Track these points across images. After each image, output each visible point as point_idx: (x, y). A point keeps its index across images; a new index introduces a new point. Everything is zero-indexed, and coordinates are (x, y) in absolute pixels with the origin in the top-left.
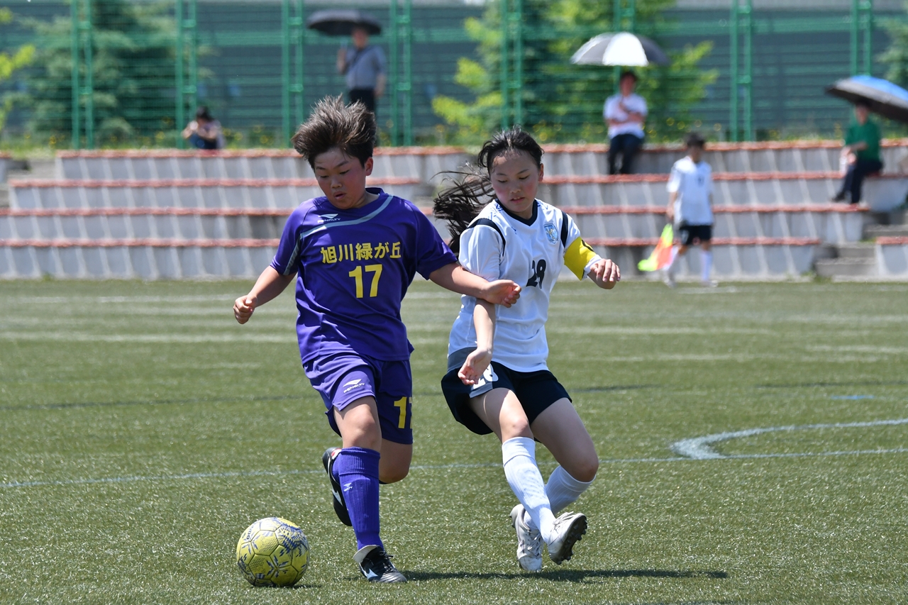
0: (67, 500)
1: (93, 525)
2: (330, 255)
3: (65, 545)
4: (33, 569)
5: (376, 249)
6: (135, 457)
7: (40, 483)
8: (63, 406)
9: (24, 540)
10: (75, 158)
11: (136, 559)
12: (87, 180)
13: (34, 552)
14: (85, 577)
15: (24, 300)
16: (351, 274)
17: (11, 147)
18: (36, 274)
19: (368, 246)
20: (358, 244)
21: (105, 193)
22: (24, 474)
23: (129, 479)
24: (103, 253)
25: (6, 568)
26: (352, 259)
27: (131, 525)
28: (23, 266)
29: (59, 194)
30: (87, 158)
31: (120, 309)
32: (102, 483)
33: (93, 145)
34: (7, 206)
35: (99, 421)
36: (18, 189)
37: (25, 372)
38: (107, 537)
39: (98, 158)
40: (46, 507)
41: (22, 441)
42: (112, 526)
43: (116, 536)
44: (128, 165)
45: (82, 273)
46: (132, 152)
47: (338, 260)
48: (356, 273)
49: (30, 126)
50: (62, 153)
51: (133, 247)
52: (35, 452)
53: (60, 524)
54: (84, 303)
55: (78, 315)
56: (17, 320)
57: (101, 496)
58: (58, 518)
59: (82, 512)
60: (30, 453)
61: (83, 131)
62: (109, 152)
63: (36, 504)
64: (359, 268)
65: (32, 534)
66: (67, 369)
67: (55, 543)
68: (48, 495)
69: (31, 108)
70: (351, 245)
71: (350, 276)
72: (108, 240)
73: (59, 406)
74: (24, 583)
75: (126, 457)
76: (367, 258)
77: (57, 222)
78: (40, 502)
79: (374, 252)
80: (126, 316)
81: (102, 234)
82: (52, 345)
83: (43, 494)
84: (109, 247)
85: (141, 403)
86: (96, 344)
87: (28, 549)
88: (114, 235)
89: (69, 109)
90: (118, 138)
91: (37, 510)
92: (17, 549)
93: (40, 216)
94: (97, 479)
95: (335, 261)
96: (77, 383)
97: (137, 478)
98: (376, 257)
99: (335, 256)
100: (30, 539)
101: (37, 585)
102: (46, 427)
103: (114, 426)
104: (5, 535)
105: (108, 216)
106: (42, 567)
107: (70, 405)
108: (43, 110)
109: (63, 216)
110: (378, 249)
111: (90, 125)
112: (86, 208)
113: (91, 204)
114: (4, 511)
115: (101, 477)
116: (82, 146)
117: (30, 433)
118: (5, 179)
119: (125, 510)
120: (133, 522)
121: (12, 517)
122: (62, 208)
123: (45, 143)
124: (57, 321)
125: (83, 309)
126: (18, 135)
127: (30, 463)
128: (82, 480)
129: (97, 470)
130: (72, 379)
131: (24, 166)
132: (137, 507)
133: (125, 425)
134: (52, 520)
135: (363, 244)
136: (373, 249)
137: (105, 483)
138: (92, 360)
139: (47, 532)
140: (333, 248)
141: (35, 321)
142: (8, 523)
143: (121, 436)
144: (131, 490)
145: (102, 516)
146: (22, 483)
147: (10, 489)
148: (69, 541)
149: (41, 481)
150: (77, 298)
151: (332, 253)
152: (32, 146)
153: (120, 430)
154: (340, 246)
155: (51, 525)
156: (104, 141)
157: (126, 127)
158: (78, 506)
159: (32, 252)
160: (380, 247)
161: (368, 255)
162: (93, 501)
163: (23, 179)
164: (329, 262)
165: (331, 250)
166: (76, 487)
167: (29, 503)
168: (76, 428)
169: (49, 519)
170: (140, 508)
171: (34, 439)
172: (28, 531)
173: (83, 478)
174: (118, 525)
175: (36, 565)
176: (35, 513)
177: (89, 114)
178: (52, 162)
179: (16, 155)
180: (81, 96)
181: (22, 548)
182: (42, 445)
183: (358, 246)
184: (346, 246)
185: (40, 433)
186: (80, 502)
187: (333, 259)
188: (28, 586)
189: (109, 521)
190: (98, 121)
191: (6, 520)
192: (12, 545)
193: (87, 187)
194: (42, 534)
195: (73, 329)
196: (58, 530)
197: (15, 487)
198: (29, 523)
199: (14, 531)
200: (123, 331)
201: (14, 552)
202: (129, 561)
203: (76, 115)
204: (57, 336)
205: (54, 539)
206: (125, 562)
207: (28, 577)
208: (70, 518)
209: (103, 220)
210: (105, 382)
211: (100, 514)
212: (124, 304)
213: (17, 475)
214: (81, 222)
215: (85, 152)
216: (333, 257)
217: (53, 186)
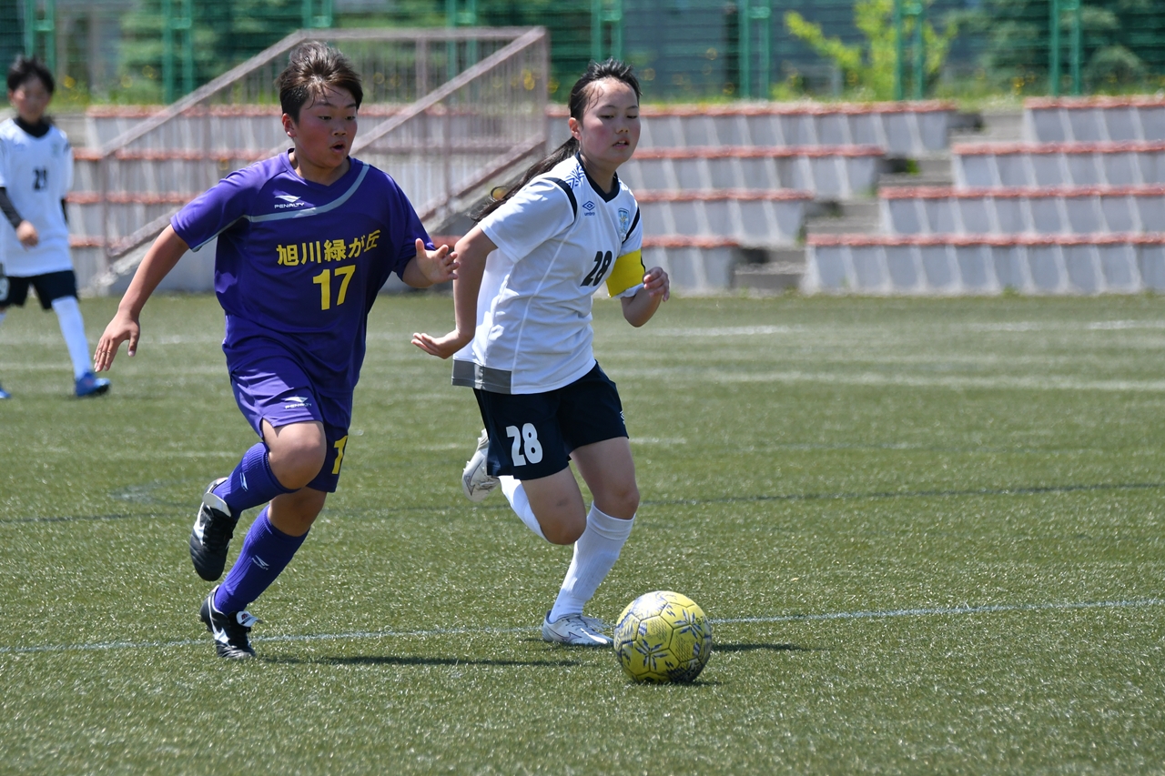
0: (1044, 635)
1: (1085, 672)
2: (289, 255)
3: (1043, 703)
4: (995, 740)
5: (350, 246)
6: (1148, 569)
7: (1002, 608)
8: (1037, 490)
9: (981, 695)
10: (1053, 109)
11: (1153, 726)
12: (1070, 143)
13: (996, 713)
14: (1076, 753)
15: (975, 326)
16: (316, 280)
17: (955, 94)
18: (993, 287)
19: (340, 244)
20: (328, 241)
21: (1099, 163)
22: (979, 594)
23: (1139, 603)
24: (1095, 254)
25: (954, 737)
26: (319, 261)
27: (1143, 673)
28: (973, 275)
29: (1028, 165)
30: (1072, 110)
31: (1122, 341)
32: (1097, 608)
33: (1082, 89)
34: (949, 183)
35: (1091, 513)
36: (965, 157)
37: (977, 437)
38: (1107, 692)
39: (1089, 108)
40: (1013, 644)
41: (975, 544)
42: (1115, 674)
43: (1121, 691)
44: (1135, 117)
45: (1063, 287)
46: (1141, 98)
47: (300, 263)
48: (323, 279)
49: (986, 60)
50: (1035, 101)
51: (1141, 246)
52: (993, 560)
53: (1034, 671)
54: (1067, 331)
55: (1056, 350)
56: (966, 359)
57: (1095, 627)
58: (1031, 662)
59: (1068, 652)
60: (987, 561)
61: (1065, 67)
62: (1104, 99)
63: (998, 640)
64: (326, 273)
65: (992, 686)
66: (1042, 433)
67: (1027, 699)
68: (1015, 626)
69: (986, 33)
70: (318, 243)
71: (315, 282)
72: (1103, 234)
73: (1031, 489)
74: (983, 762)
75: (1134, 568)
76: (338, 259)
77: (1026, 208)
78: (1004, 638)
79: (348, 251)
80: (1131, 351)
81: (1094, 226)
82: (1015, 395)
83: (1007, 626)
84: (1105, 246)
85: (1156, 486)
86: (1086, 394)
87: (986, 708)
88: (1113, 227)
89: (1045, 34)
90: (1120, 78)
91: (999, 648)
92: (971, 707)
93: (998, 198)
94: (1089, 602)
95: (297, 263)
96: (1057, 454)
97: (1152, 602)
98: (350, 256)
99: (296, 257)
100: (990, 694)
101: (1003, 763)
102: (1009, 522)
103: (1114, 520)
104: (952, 687)
105: (1104, 197)
106: (1008, 738)
107: (1046, 489)
108: (1003, 35)
109: (1036, 198)
110: (353, 246)
111: (1075, 59)
112: (1068, 186)
113: (1076, 181)
114: (948, 650)
115: (1096, 600)
116: (1062, 91)
117: (987, 531)
118: (947, 143)
119: (1135, 650)
120: (1147, 669)
121: (962, 659)
122: (1033, 187)
123: (1006, 86)
124: (1025, 360)
125: (1064, 341)
126: (964, 75)
127: (988, 577)
128: (1068, 604)
129: (1090, 588)
130: (1048, 448)
131: (975, 123)
132: (1154, 646)
133: (1132, 520)
134: (1023, 665)
135: (334, 242)
136: (347, 247)
137: (1102, 608)
138: (1079, 419)
139: (1014, 682)
140: (295, 247)
141: (991, 359)
142: (955, 668)
143: (1127, 537)
144: (1143, 620)
145: (1099, 660)
146: (975, 607)
147: (958, 617)
148: (1049, 696)
149: (1004, 604)
150: (1055, 325)
151: (292, 252)
152: (988, 92)
153: (1125, 527)
154: (304, 245)
155: (1020, 672)
156: (1096, 84)
157: (1132, 61)
158: (1062, 643)
159: (987, 254)
160: (356, 242)
161: (341, 255)
162: (1085, 636)
163: (974, 143)
164: (286, 263)
165: (292, 250)
166: (1059, 615)
167: (987, 638)
168: (1056, 523)
169: (1018, 663)
170: (1157, 648)
171: (993, 539)
172: (987, 681)
173: (1069, 601)
174: (1124, 673)
175: (999, 734)
176: (995, 653)
177: (1075, 41)
178: (1017, 117)
179: (964, 105)
180: (1063, 14)
181: (977, 707)
182: (1005, 549)
183: (327, 244)
184: (311, 244)
185: (1001, 532)
186: (1065, 638)
187: (293, 261)
188: (989, 765)
189: (1110, 668)
190: (1088, 51)
191: (953, 664)
192: (962, 702)
193: (1070, 154)
194: (1007, 687)
195: (1052, 372)
196: (1031, 681)
197: (966, 614)
198: (988, 668)
199: (965, 681)
200: (1128, 374)
201: (965, 713)
202: (1142, 730)
203: (1054, 43)
204: (1026, 382)
205: (1026, 694)
206: (1135, 731)
207: (988, 751)
208: (1049, 661)
209: (1096, 203)
210: (1101, 453)
211: (1096, 655)
212: (1127, 333)
213: (969, 596)
214: (1061, 206)
215: (1069, 101)
216: (293, 258)
217: (1017, 153)
